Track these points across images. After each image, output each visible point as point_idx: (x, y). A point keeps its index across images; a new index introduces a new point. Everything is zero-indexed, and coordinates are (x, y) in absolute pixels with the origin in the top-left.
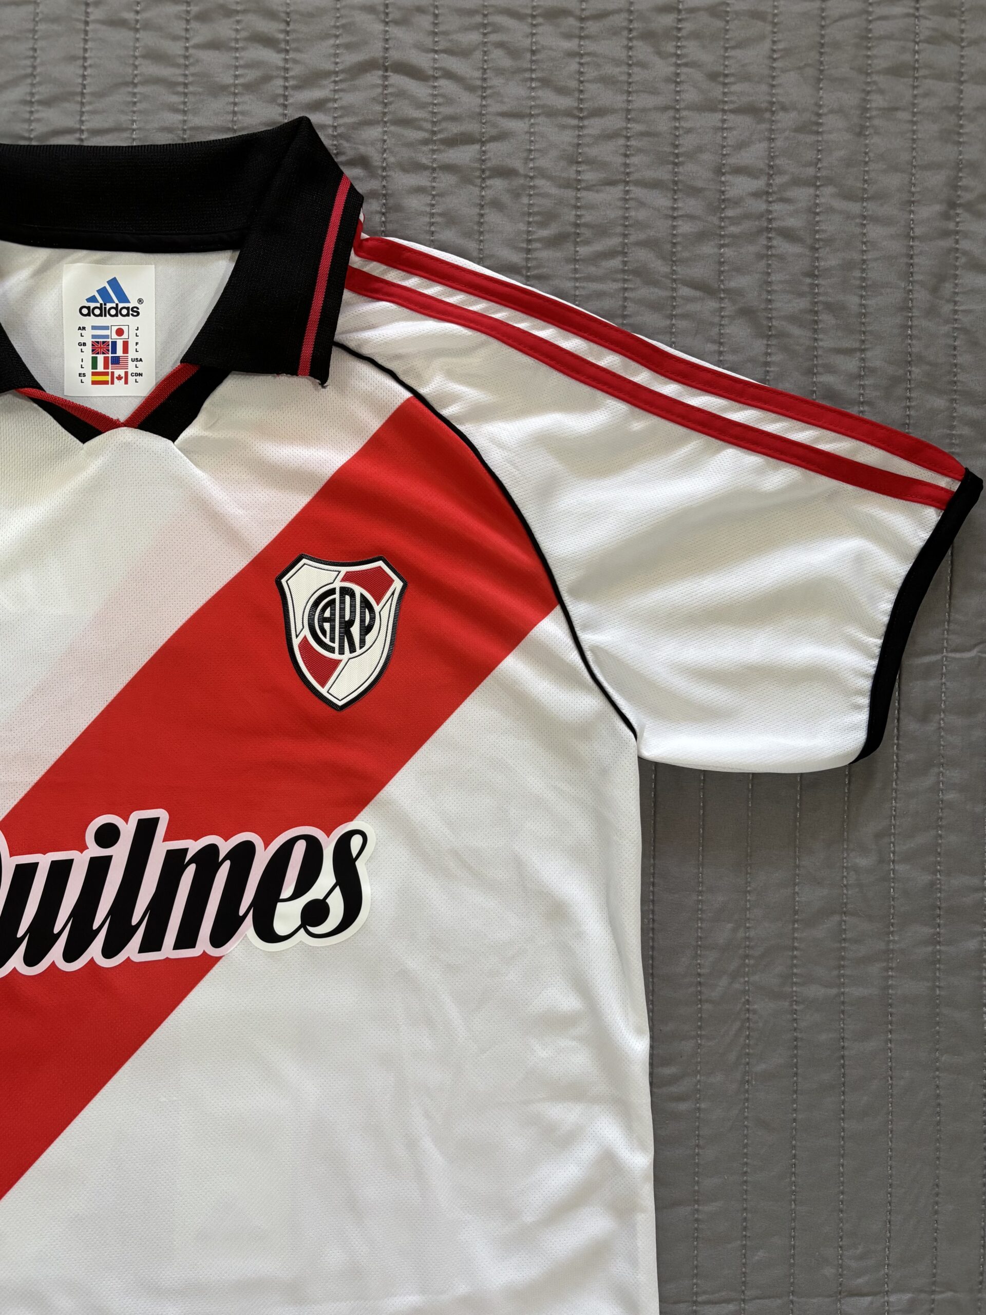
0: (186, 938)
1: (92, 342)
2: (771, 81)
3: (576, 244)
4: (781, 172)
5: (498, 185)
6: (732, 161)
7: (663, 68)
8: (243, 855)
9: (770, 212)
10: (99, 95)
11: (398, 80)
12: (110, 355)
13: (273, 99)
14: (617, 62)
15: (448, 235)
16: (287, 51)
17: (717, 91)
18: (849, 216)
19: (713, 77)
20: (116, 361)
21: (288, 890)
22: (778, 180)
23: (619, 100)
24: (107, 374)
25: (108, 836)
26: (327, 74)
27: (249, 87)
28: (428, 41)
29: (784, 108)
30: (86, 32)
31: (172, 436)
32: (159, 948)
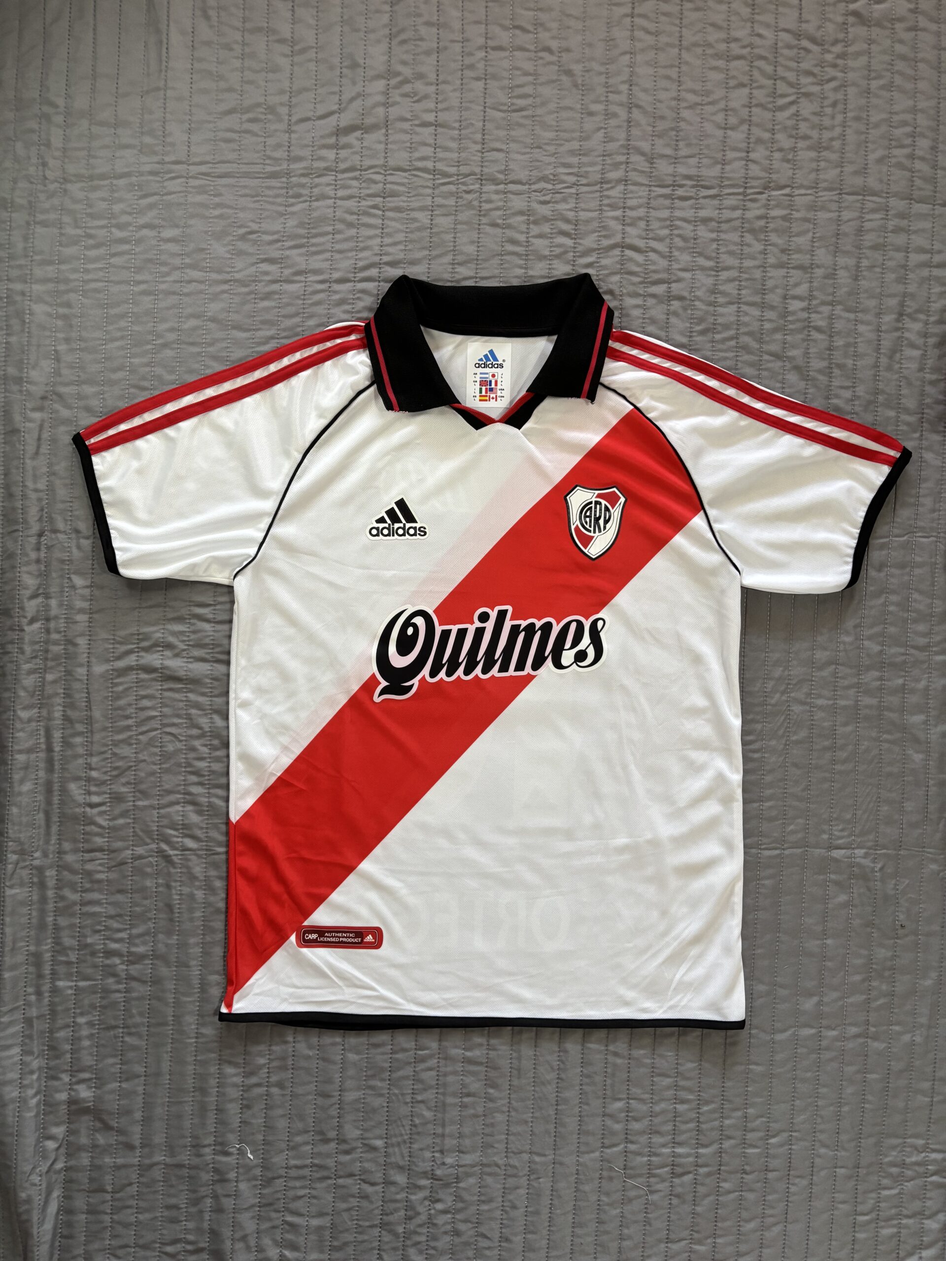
0: (520, 666)
1: (480, 380)
2: (812, 252)
3: (714, 333)
4: (816, 298)
5: (676, 304)
6: (791, 293)
7: (758, 247)
8: (547, 628)
9: (809, 318)
10: (485, 260)
11: (629, 253)
12: (488, 387)
13: (568, 262)
14: (736, 244)
15: (651, 329)
16: (575, 239)
17: (785, 258)
18: (849, 320)
19: (783, 251)
20: (491, 390)
21: (568, 645)
22: (814, 302)
23: (735, 262)
25: (484, 617)
26: (594, 250)
27: (558, 257)
28: (644, 234)
29: (818, 267)
30: (479, 229)
31: (519, 427)
32: (507, 670)
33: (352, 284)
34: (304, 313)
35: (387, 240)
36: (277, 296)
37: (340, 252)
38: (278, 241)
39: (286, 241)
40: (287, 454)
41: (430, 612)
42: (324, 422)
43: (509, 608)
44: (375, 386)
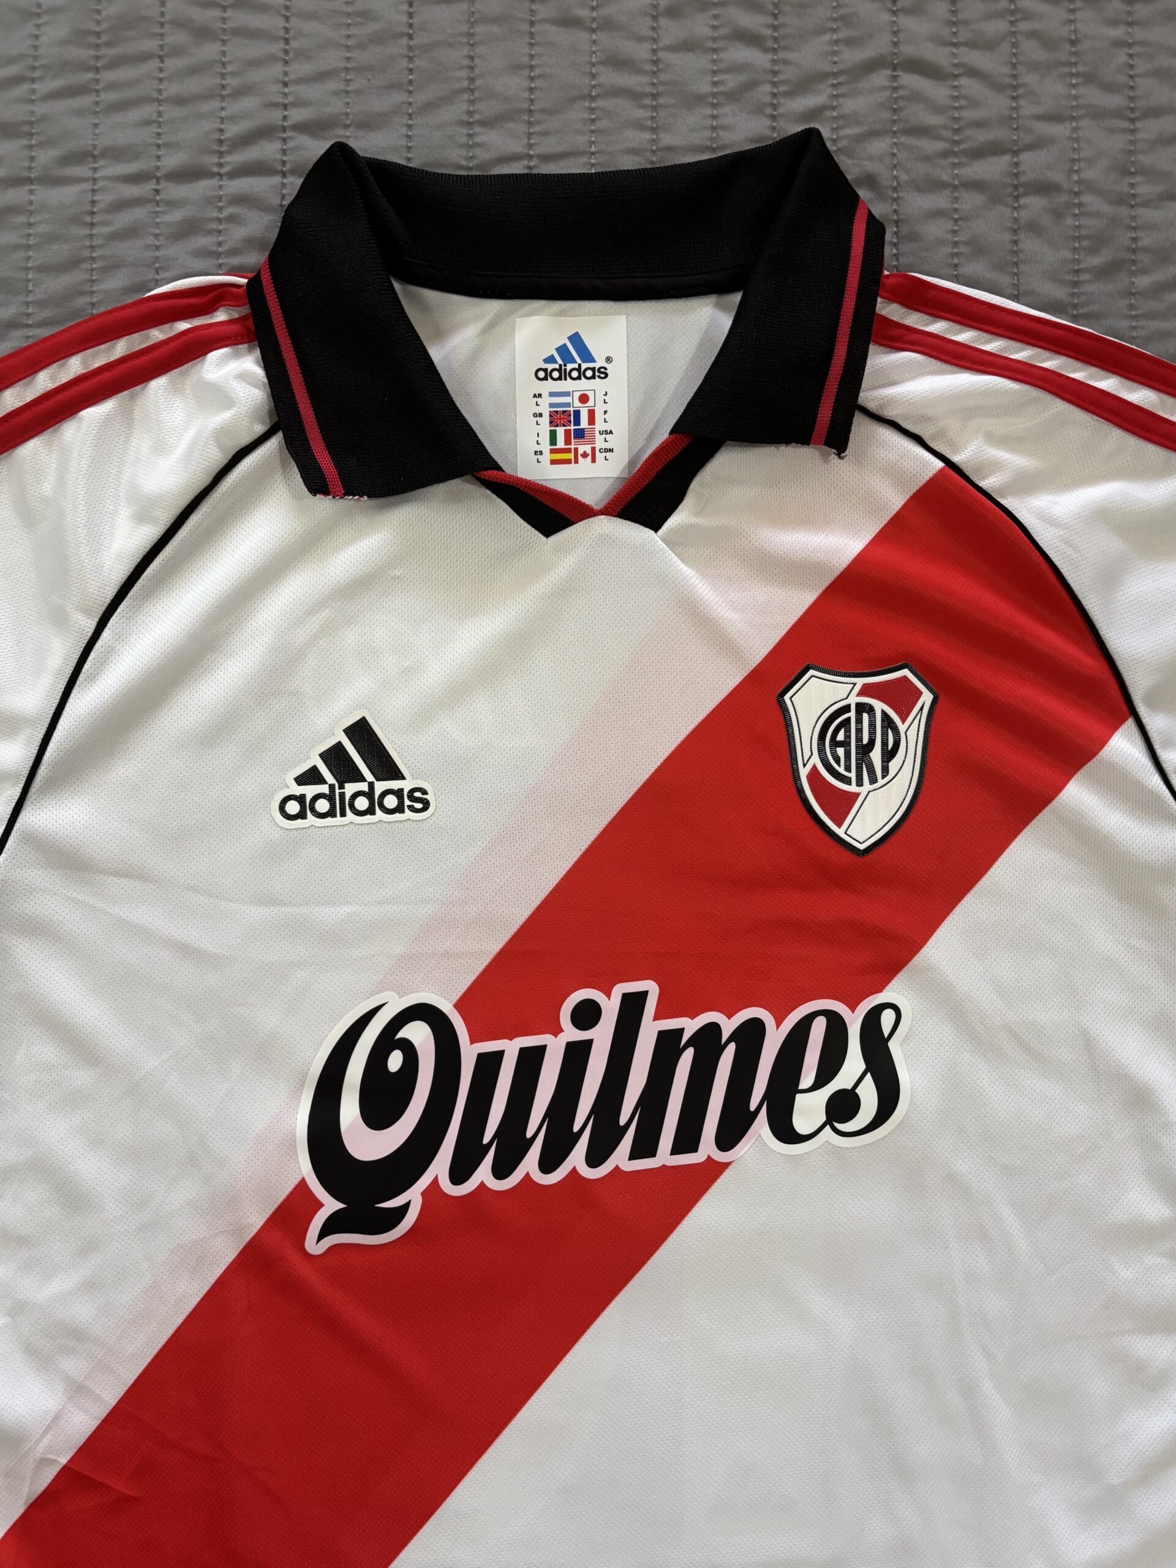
0: (687, 1141)
1: (550, 412)
3: (1133, 273)
5: (1035, 204)
8: (751, 1036)
10: (549, 112)
11: (911, 81)
12: (572, 427)
13: (759, 110)
15: (976, 268)
16: (775, 50)
20: (580, 434)
21: (807, 1079)
24: (568, 451)
25: (587, 1015)
26: (824, 76)
27: (733, 96)
28: (946, 32)
30: (532, 35)
31: (655, 525)
32: (653, 1154)
33: (213, 182)
34: (93, 259)
35: (298, 69)
36: (21, 219)
37: (180, 101)
38: (17, 80)
39: (41, 79)
40: (59, 620)
41: (447, 1007)
42: (150, 533)
43: (651, 987)
44: (279, 436)
